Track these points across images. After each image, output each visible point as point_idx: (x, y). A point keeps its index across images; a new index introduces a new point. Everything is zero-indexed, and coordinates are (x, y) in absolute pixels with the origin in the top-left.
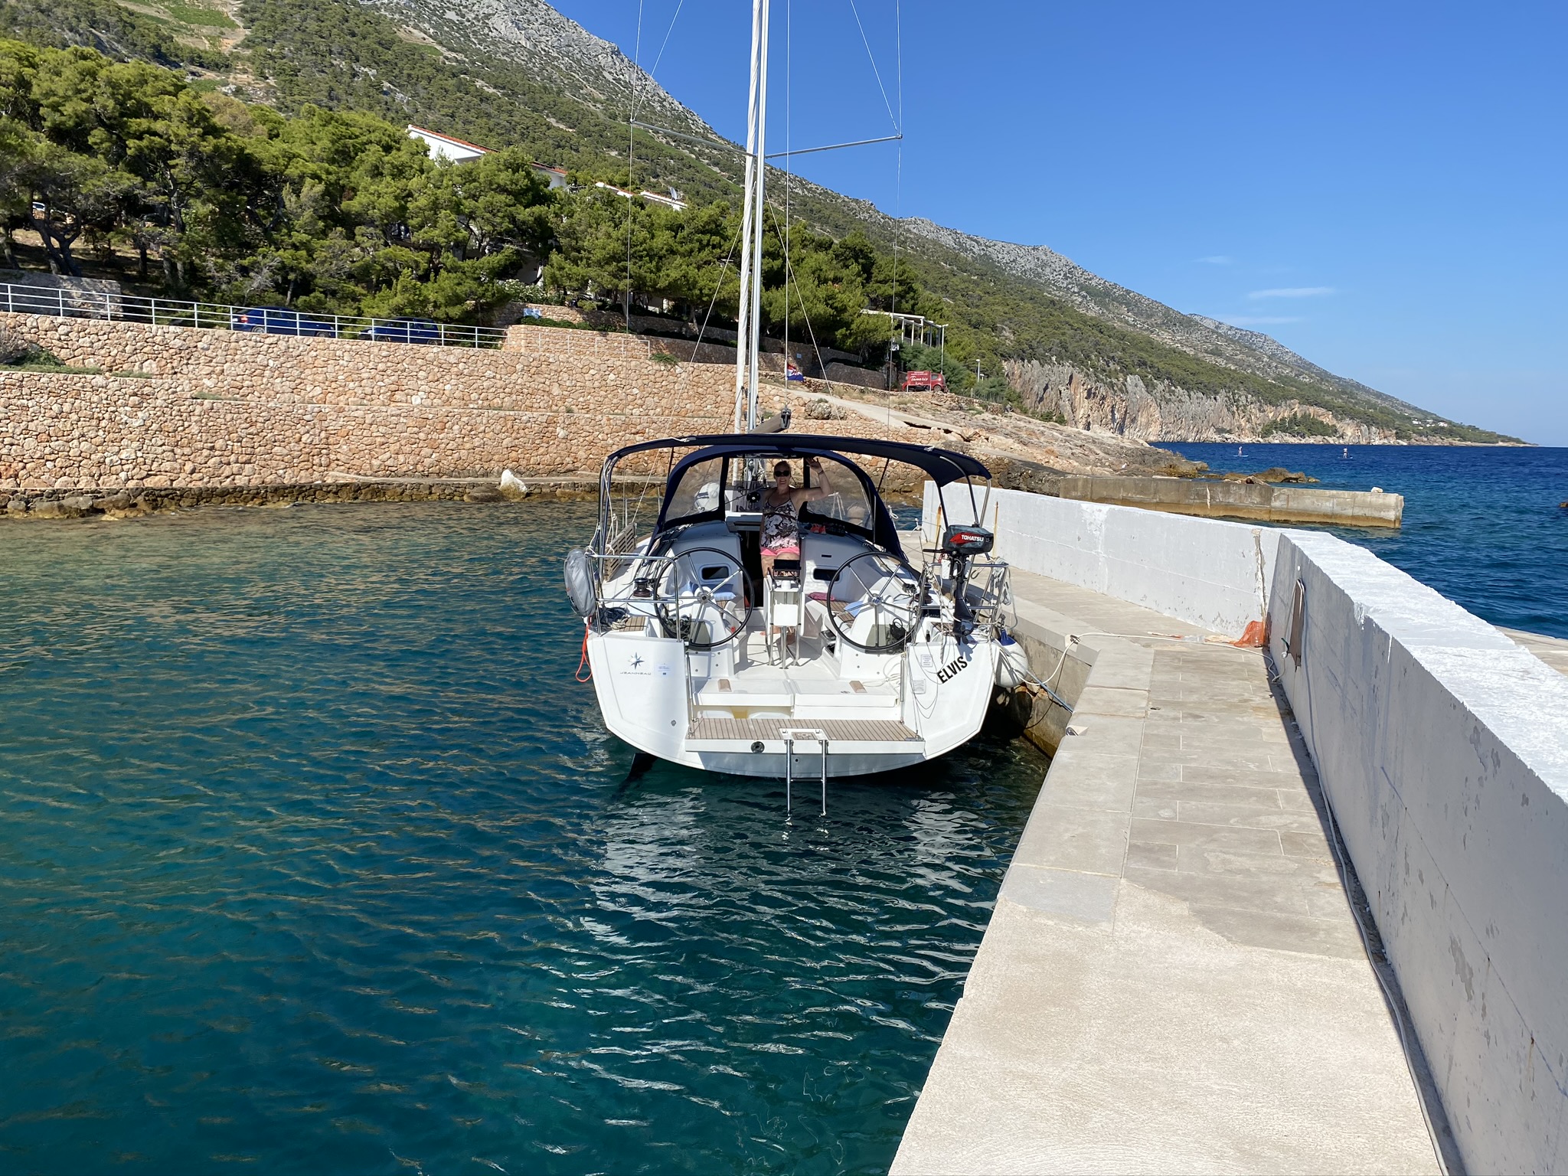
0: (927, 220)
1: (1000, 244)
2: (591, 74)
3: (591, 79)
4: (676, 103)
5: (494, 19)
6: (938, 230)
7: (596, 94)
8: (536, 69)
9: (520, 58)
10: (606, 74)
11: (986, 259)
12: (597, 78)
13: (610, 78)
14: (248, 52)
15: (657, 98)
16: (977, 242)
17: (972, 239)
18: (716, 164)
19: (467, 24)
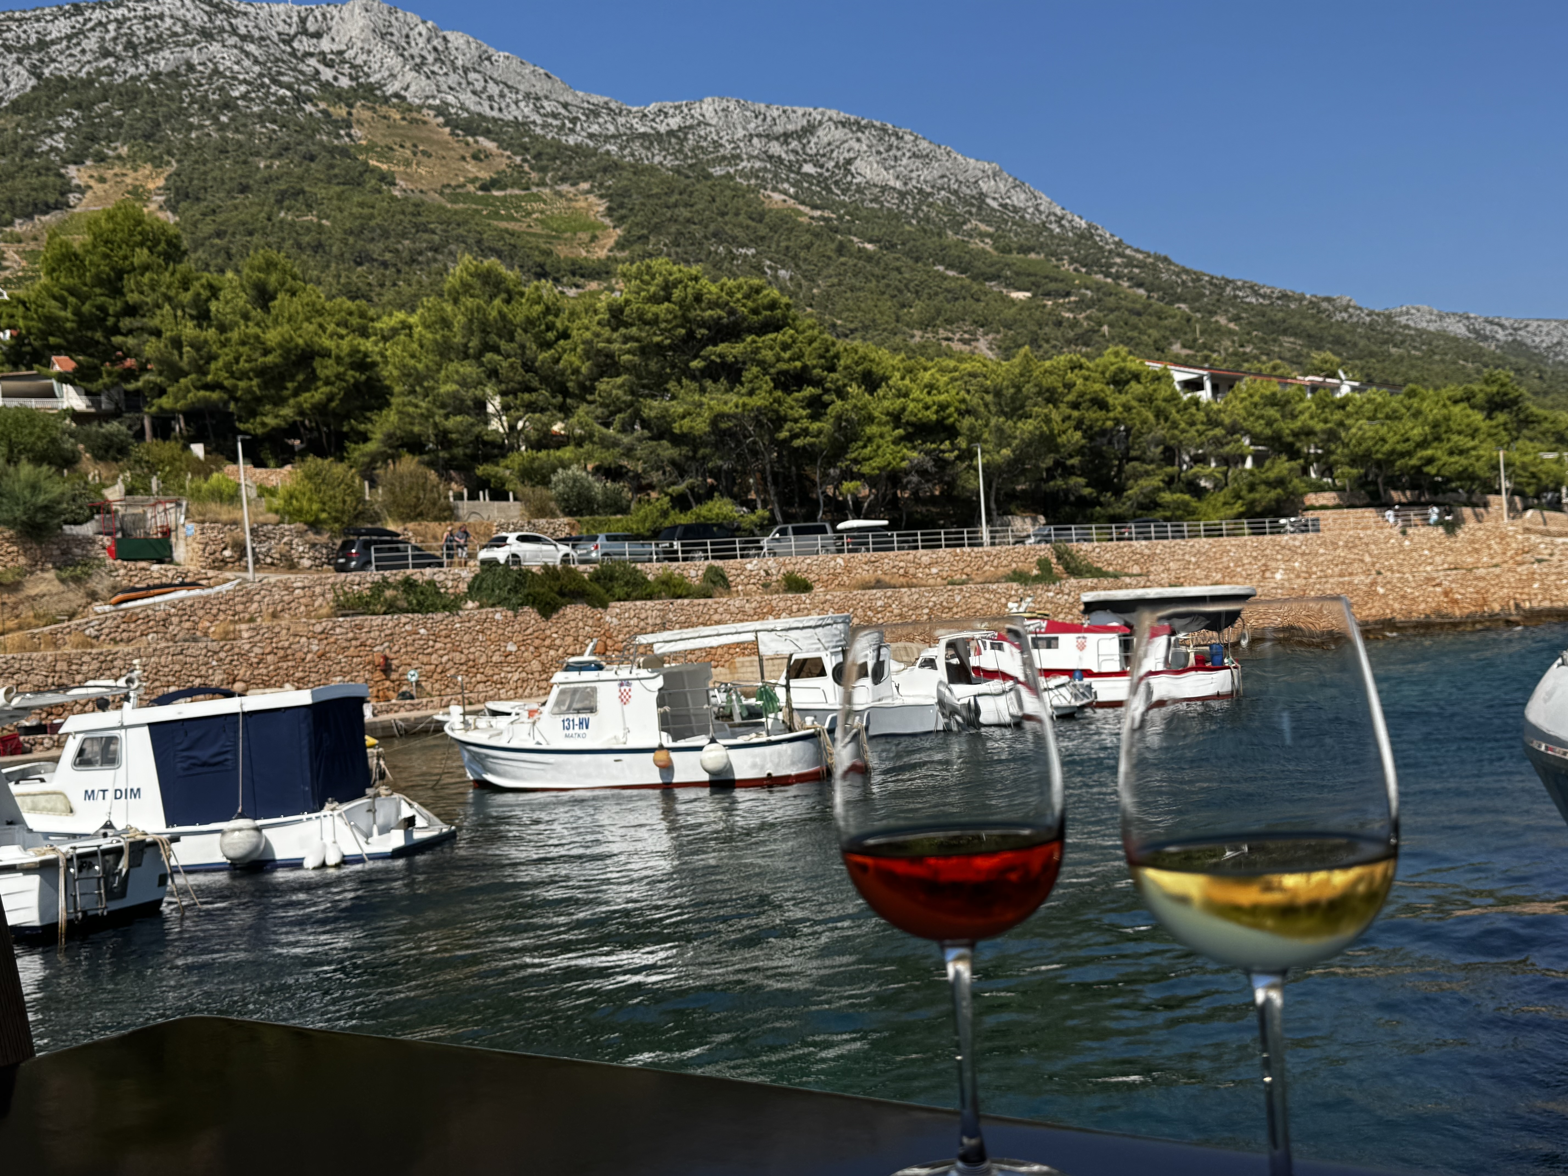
0: (1425, 307)
1: (1535, 324)
2: (972, 205)
3: (974, 210)
4: (1077, 219)
5: (858, 162)
6: (1441, 317)
7: (983, 227)
8: (910, 212)
9: (891, 202)
10: (989, 201)
11: (1518, 347)
12: (980, 208)
13: (994, 205)
14: (625, 254)
15: (1053, 218)
16: (1502, 326)
17: (1491, 323)
18: (1140, 285)
19: (827, 174)
